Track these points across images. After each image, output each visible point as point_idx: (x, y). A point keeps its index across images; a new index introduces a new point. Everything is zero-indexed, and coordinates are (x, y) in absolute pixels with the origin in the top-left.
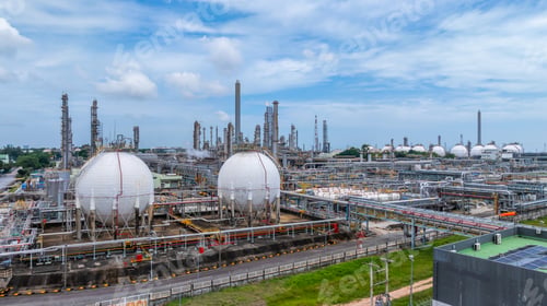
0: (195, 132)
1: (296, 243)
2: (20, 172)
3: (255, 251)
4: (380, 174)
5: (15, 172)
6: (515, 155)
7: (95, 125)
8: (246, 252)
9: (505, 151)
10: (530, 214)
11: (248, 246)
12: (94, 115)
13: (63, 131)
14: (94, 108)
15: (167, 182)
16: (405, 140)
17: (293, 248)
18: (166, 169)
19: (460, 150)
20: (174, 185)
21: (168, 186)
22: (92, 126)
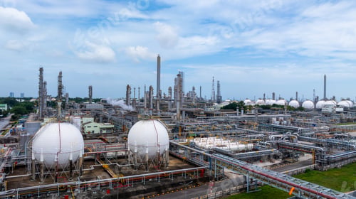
0: (127, 92)
1: (173, 185)
2: (13, 117)
3: (144, 192)
4: (247, 124)
5: (9, 117)
6: (345, 108)
7: (60, 88)
8: (138, 192)
9: (338, 106)
10: (336, 164)
11: (140, 188)
12: (60, 81)
13: (40, 92)
14: (60, 76)
15: (104, 129)
16: (274, 94)
17: (170, 189)
18: (105, 120)
19: (308, 104)
20: (109, 132)
21: (104, 132)
22: (59, 89)
